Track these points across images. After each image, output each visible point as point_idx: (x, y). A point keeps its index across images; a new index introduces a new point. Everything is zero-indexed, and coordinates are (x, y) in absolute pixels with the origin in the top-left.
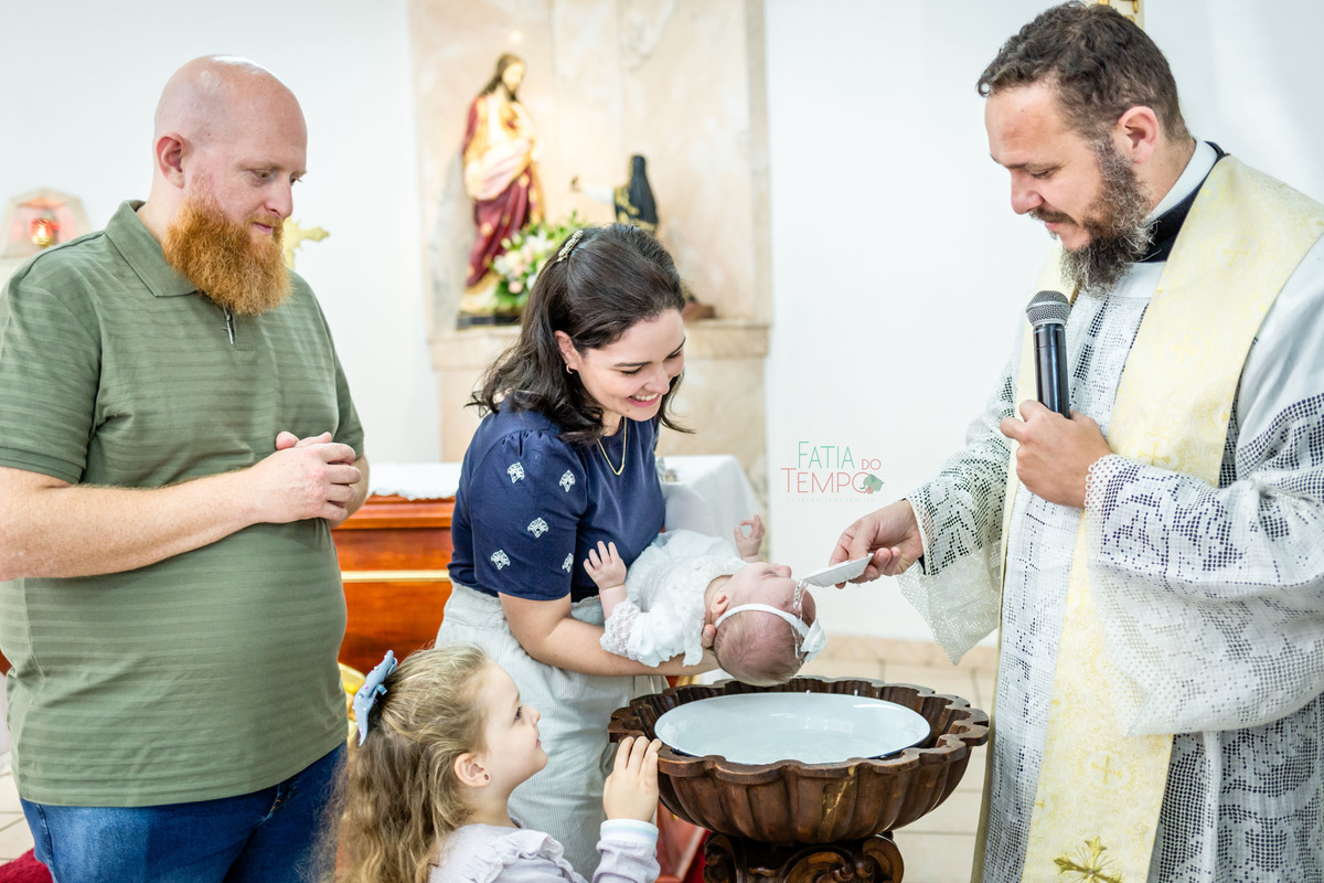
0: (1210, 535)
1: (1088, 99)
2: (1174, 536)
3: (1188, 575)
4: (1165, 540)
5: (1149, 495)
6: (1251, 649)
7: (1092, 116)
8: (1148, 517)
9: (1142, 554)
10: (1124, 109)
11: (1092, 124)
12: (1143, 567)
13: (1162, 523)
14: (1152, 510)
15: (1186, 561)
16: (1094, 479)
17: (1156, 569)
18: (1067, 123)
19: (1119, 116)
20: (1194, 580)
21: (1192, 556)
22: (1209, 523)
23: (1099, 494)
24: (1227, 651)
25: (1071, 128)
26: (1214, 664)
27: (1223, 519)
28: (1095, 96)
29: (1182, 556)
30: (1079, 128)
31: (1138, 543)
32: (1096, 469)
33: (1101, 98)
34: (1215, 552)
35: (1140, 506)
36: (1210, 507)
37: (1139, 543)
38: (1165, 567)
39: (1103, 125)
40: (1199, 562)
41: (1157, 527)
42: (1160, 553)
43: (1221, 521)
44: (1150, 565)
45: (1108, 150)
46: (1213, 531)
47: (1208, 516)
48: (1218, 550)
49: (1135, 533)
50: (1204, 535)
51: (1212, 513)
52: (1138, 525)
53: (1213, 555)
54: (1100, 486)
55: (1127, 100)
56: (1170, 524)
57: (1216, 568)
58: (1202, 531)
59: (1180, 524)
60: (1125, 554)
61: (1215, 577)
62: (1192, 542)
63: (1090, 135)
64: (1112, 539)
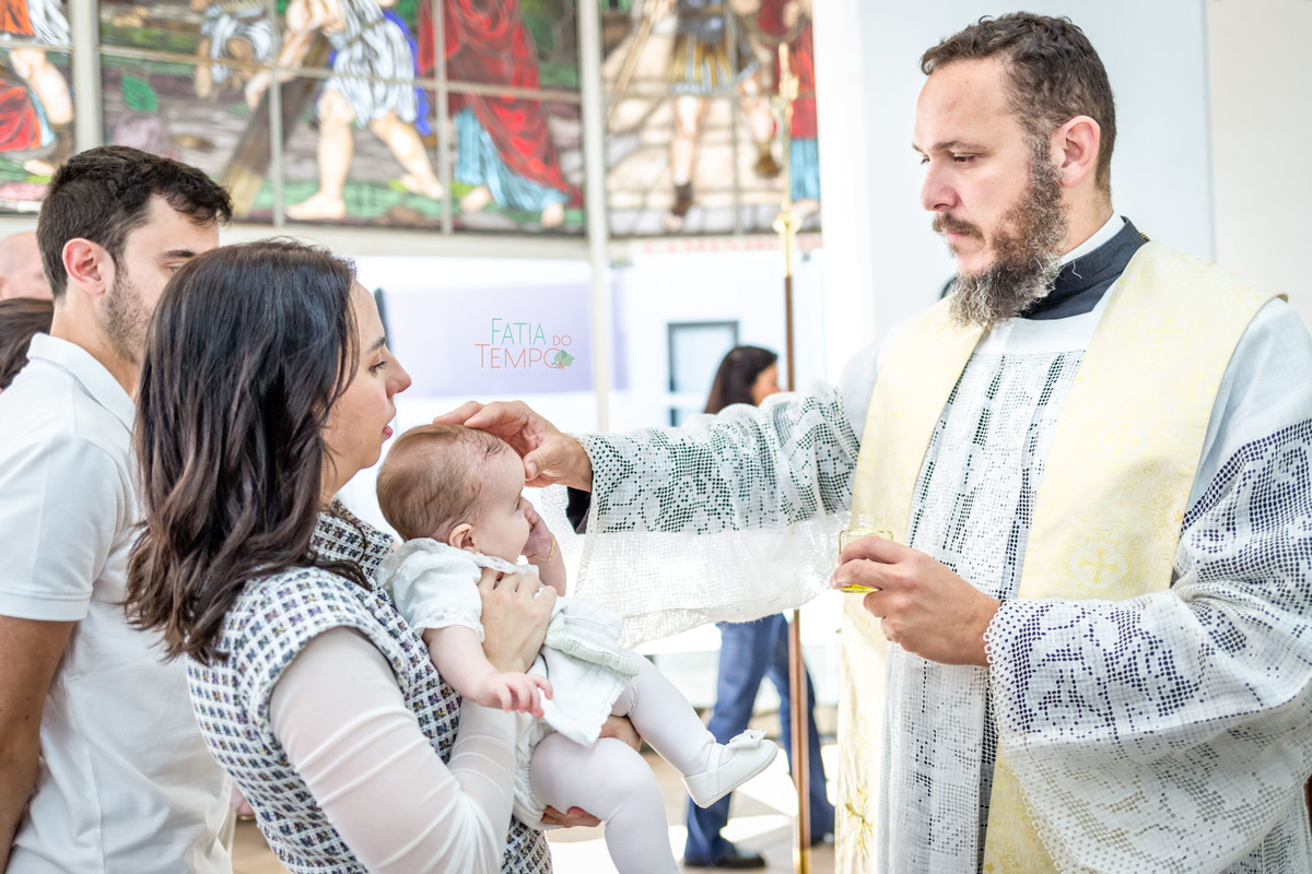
0: (1154, 674)
1: (1039, 84)
2: (1111, 687)
3: (1142, 726)
4: (1104, 694)
5: (1066, 648)
6: (1223, 802)
7: (1038, 106)
8: (1075, 674)
9: (1079, 720)
10: (1070, 114)
11: (1036, 116)
12: (1087, 734)
13: (1094, 676)
14: (1076, 665)
15: (1137, 711)
16: (994, 648)
17: (1104, 732)
18: (1012, 104)
19: (1063, 121)
20: (1154, 729)
21: (1142, 704)
22: (1147, 661)
23: (1006, 664)
24: (1198, 812)
25: (1014, 112)
26: (1189, 831)
27: (1160, 649)
28: (1046, 86)
29: (1130, 707)
30: (1021, 114)
31: (1070, 709)
32: (991, 636)
33: (1051, 90)
34: (1166, 692)
35: (1061, 664)
36: (1141, 642)
37: (1073, 709)
38: (1112, 727)
39: (1045, 123)
40: (1152, 707)
41: (1090, 682)
42: (1102, 712)
43: (1158, 654)
44: (1094, 730)
45: (1043, 154)
46: (1156, 669)
47: (1143, 653)
48: (1168, 688)
49: (1065, 697)
50: (1147, 676)
51: (1145, 647)
52: (1065, 687)
53: (1165, 695)
54: (1004, 653)
55: (1074, 106)
56: (1103, 673)
57: (1174, 709)
58: (1143, 672)
59: (1117, 672)
60: (1058, 726)
61: (1176, 721)
62: (1137, 688)
63: (1032, 129)
64: (1038, 712)
